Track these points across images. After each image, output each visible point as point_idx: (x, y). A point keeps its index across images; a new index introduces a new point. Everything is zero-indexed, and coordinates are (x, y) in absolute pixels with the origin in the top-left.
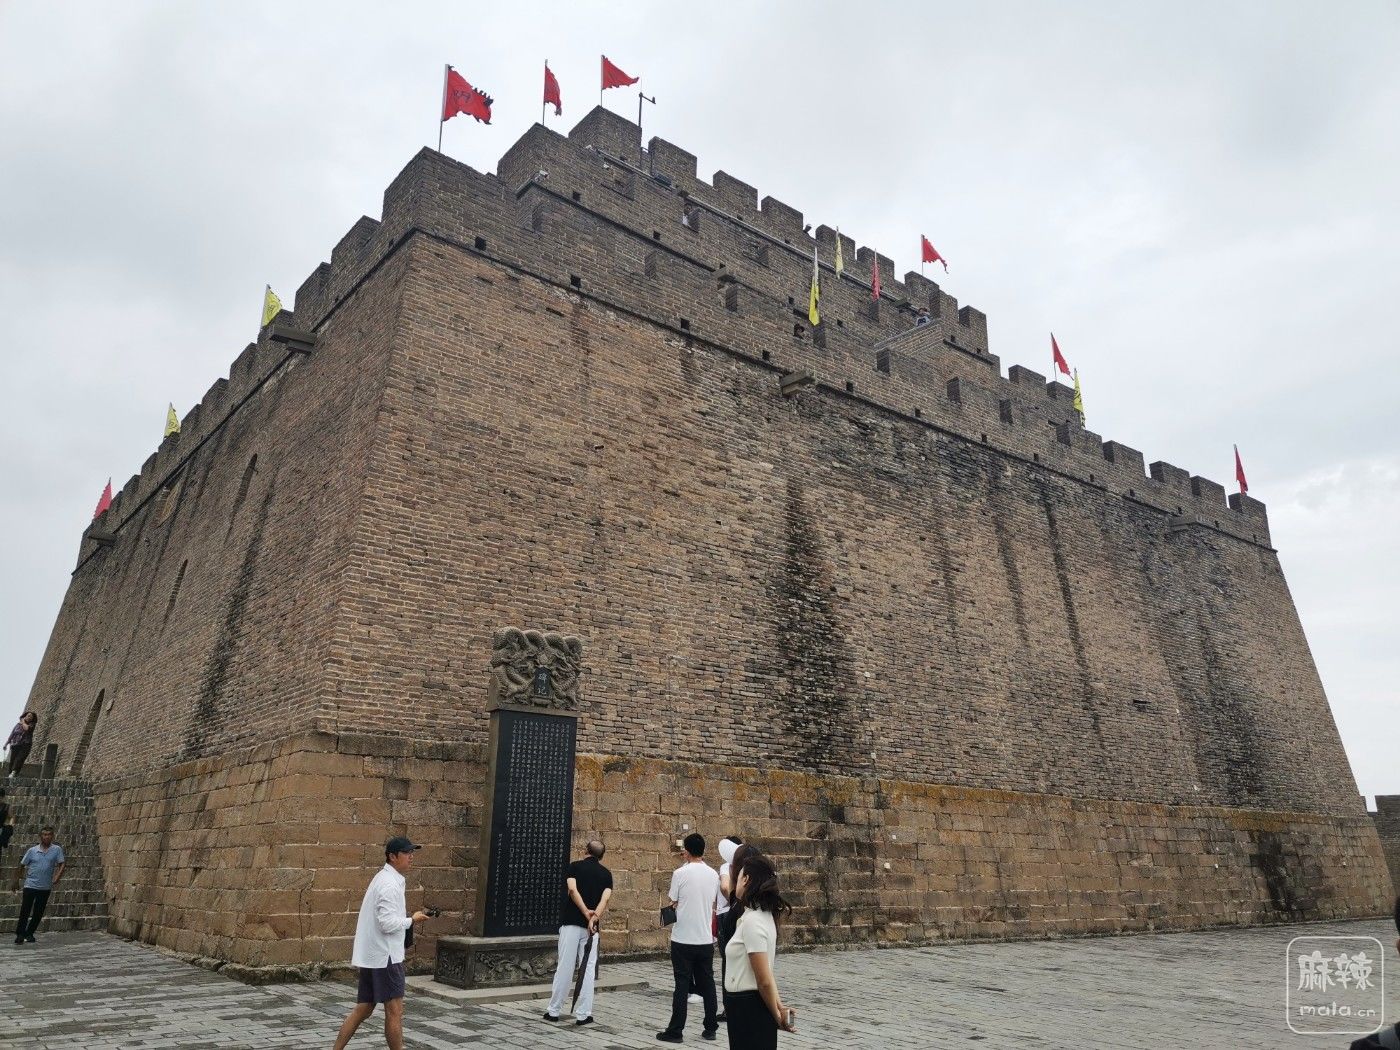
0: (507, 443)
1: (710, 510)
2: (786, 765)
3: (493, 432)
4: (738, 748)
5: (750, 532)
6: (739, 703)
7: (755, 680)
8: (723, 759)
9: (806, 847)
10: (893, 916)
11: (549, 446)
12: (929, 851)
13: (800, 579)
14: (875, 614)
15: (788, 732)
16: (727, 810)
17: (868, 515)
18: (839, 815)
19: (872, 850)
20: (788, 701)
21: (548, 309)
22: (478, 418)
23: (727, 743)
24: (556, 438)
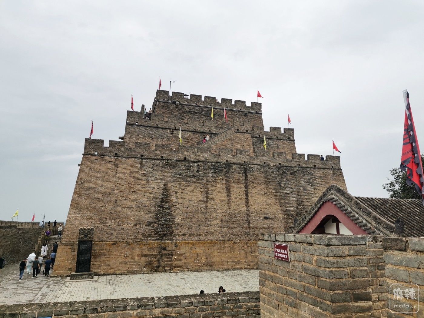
0: (98, 189)
1: (142, 193)
2: (153, 240)
3: (95, 188)
4: (142, 238)
5: (152, 196)
6: (144, 230)
7: (149, 225)
8: (139, 240)
9: (156, 255)
10: (175, 267)
11: (107, 188)
12: (188, 254)
13: (164, 203)
14: (183, 208)
15: (155, 234)
16: (137, 249)
17: (186, 186)
18: (165, 249)
19: (172, 255)
20: (157, 228)
21: (110, 161)
22: (93, 186)
23: (140, 237)
24: (109, 186)
